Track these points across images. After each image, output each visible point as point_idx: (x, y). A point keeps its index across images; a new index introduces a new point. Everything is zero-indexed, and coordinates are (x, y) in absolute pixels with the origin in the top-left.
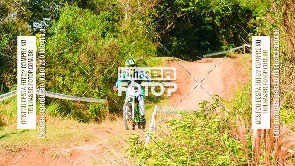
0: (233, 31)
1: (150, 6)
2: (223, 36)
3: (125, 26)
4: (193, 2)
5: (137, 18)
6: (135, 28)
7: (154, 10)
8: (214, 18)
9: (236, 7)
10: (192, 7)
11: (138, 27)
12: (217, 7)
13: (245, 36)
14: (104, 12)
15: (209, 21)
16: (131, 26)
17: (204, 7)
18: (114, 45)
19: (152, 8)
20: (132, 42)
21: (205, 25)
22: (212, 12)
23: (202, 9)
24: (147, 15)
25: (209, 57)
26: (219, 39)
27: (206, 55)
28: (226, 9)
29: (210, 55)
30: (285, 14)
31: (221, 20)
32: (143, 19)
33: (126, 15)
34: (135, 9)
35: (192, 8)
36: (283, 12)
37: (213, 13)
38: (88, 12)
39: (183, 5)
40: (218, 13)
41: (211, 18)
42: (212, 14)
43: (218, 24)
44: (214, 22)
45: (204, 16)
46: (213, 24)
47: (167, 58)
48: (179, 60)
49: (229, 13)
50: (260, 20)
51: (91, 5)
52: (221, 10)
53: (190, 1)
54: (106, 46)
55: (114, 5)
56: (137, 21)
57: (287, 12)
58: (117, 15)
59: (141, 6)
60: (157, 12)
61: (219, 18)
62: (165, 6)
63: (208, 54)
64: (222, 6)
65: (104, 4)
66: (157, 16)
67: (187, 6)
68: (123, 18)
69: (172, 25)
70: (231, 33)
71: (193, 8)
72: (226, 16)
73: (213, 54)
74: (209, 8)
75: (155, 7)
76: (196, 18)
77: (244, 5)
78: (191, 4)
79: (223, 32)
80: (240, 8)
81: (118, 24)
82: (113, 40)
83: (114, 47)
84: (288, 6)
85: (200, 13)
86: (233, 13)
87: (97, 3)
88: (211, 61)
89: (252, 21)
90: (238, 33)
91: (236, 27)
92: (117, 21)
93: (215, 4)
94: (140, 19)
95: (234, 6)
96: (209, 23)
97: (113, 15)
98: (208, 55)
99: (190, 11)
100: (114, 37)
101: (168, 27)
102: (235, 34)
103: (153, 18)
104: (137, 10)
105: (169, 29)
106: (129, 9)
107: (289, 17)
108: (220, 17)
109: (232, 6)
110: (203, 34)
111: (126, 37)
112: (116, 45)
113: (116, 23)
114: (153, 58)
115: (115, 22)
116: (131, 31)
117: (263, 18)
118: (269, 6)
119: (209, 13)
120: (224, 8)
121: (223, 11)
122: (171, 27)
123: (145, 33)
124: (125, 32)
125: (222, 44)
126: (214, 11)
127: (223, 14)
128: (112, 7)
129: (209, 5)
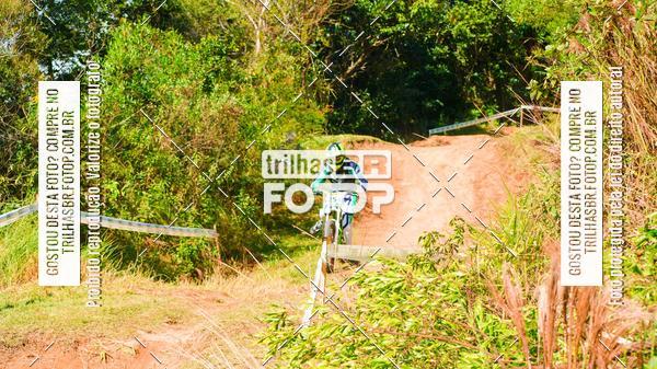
0: (494, 75)
1: (312, 22)
2: (474, 88)
3: (255, 67)
4: (406, 13)
5: (283, 48)
6: (277, 71)
7: (320, 31)
8: (453, 49)
9: (503, 22)
10: (404, 23)
11: (284, 68)
12: (460, 23)
13: (521, 87)
14: (210, 37)
15: (441, 54)
16: (270, 67)
17: (430, 24)
18: (232, 110)
19: (314, 26)
20: (271, 101)
21: (434, 63)
22: (449, 34)
23: (426, 27)
24: (304, 43)
25: (442, 134)
26: (465, 95)
27: (435, 131)
28: (480, 28)
29: (445, 129)
30: (610, 38)
31: (468, 52)
32: (294, 52)
33: (258, 42)
34: (277, 29)
35: (403, 25)
36: (605, 32)
37: (451, 36)
38: (173, 37)
39: (384, 19)
40: (462, 37)
41: (446, 48)
42: (448, 40)
43: (463, 61)
44: (452, 56)
45: (431, 44)
46: (451, 61)
47: (348, 137)
48: (374, 141)
49: (485, 37)
50: (555, 51)
51: (179, 21)
52: (468, 31)
53: (400, 11)
54: (213, 112)
55: (230, 21)
56: (282, 57)
57: (615, 33)
58: (238, 43)
59: (291, 22)
60: (325, 36)
61: (463, 49)
62: (343, 21)
63: (439, 126)
64: (471, 22)
65: (208, 18)
66: (327, 44)
67: (394, 22)
68: (250, 48)
69: (361, 64)
70: (491, 80)
71: (407, 25)
72: (480, 44)
73: (450, 128)
74: (442, 26)
75: (321, 24)
76: (413, 49)
77: (517, 18)
78: (401, 17)
79: (473, 78)
80: (511, 25)
81: (241, 63)
82: (229, 99)
83: (230, 113)
84: (615, 20)
85: (421, 37)
86: (495, 36)
87: (193, 16)
88: (447, 143)
89: (537, 53)
90: (506, 80)
91: (503, 67)
92: (239, 56)
93: (455, 17)
94: (289, 52)
95: (497, 20)
96: (441, 60)
97: (228, 42)
98: (440, 130)
99: (399, 33)
100: (231, 90)
101: (350, 68)
102: (500, 83)
103: (318, 48)
104: (282, 32)
105: (353, 72)
106: (265, 29)
107: (619, 45)
108: (465, 46)
109: (493, 21)
110: (428, 84)
111: (257, 91)
112: (236, 109)
113: (235, 61)
114: (316, 138)
115: (233, 57)
116: (270, 77)
117: (560, 47)
118: (574, 22)
119: (441, 36)
120: (476, 25)
121: (472, 31)
122: (356, 69)
123: (298, 83)
124: (256, 81)
125: (471, 106)
126: (454, 33)
127: (473, 39)
128: (226, 24)
129: (442, 18)
